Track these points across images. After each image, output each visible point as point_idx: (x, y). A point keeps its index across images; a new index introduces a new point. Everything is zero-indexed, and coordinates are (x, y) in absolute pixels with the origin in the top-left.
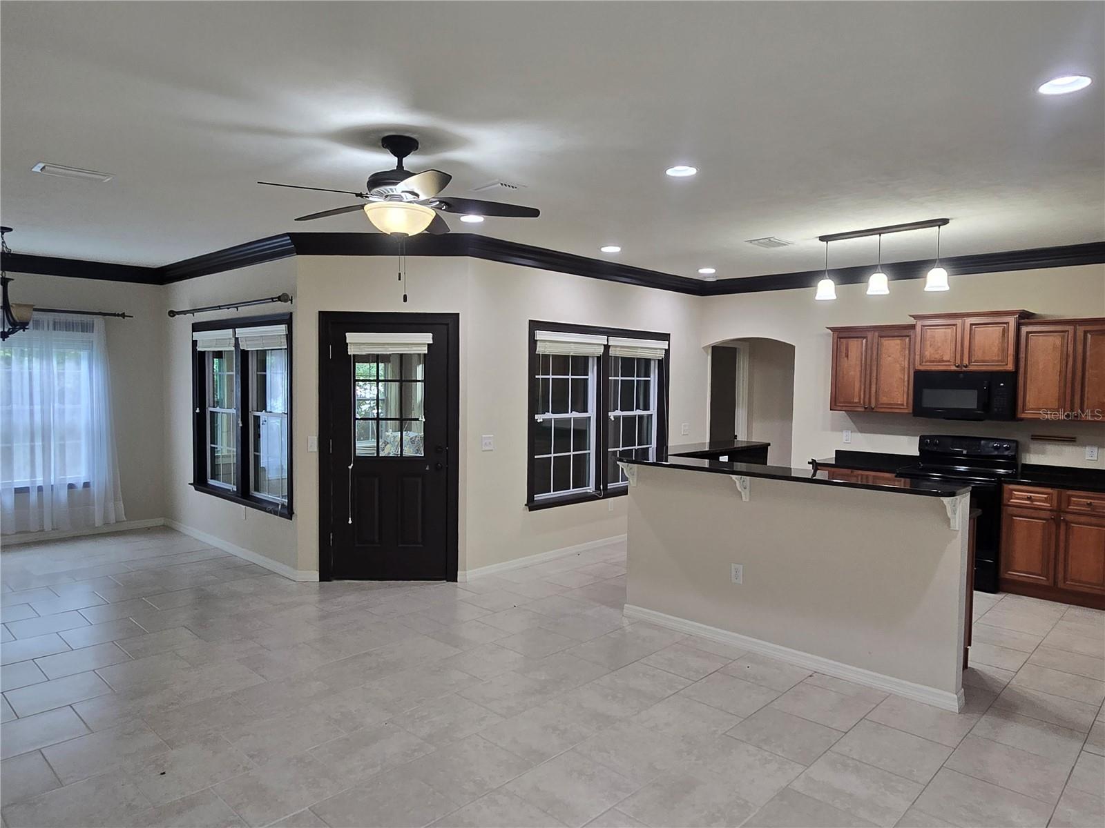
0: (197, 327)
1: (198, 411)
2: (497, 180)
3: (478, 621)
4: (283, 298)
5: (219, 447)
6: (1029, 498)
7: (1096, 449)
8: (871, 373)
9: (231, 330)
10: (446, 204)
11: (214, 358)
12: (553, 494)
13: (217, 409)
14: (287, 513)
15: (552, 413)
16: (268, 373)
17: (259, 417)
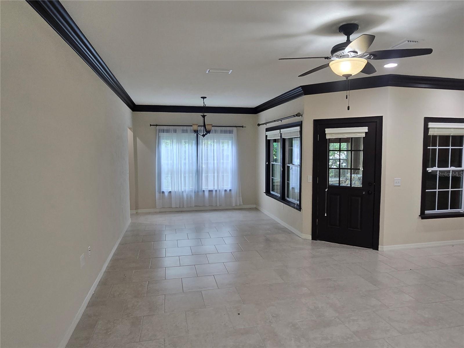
0: (268, 130)
1: (267, 163)
2: (405, 39)
3: (388, 274)
4: (298, 115)
5: (275, 178)
9: (279, 130)
10: (373, 55)
11: (273, 142)
12: (436, 211)
13: (274, 163)
14: (299, 208)
15: (438, 167)
16: (293, 148)
17: (289, 166)
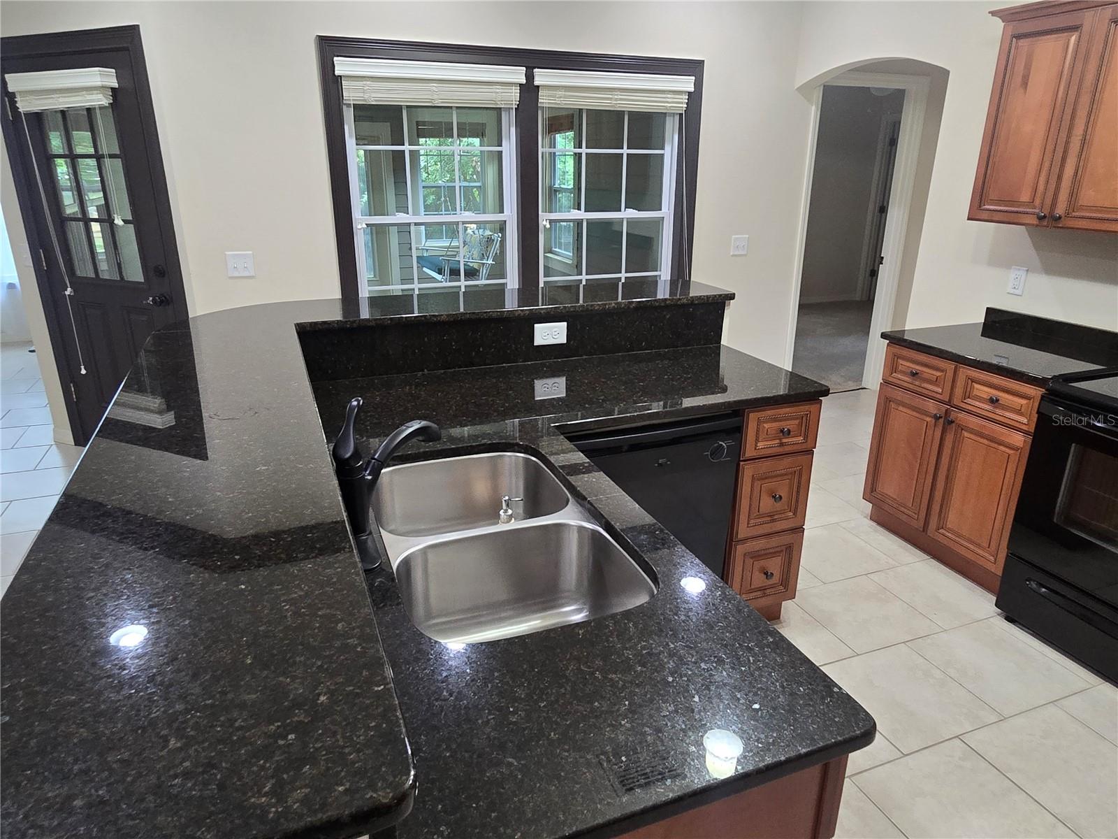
8: (1072, 127)
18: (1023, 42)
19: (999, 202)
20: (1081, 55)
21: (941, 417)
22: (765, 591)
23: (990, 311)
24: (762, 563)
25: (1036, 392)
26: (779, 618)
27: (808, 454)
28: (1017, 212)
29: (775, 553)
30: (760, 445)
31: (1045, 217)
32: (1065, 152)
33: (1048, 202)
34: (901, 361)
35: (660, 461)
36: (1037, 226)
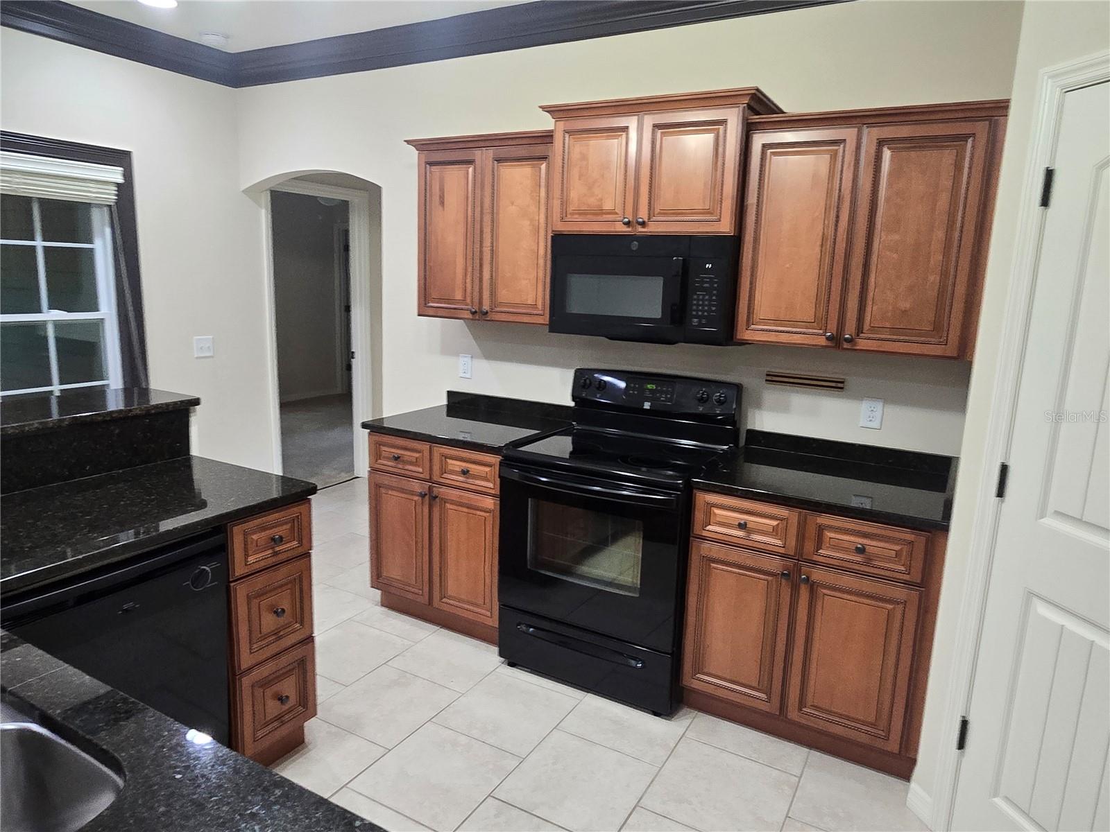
6: (742, 526)
7: (878, 406)
8: (481, 242)
18: (434, 168)
19: (440, 300)
20: (478, 183)
21: (426, 494)
22: (283, 719)
23: (450, 394)
24: (275, 688)
25: (495, 459)
26: (303, 741)
27: (307, 557)
28: (455, 309)
29: (287, 672)
30: (251, 559)
31: (476, 312)
32: (481, 259)
33: (476, 300)
34: (384, 448)
35: (125, 607)
36: (472, 319)
